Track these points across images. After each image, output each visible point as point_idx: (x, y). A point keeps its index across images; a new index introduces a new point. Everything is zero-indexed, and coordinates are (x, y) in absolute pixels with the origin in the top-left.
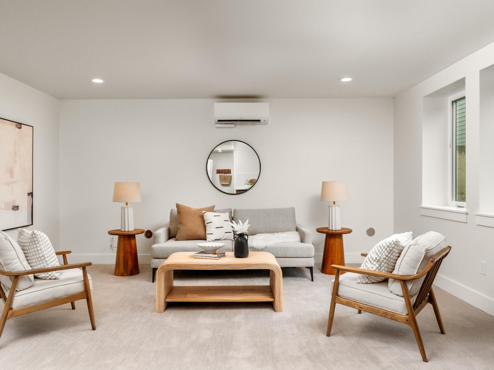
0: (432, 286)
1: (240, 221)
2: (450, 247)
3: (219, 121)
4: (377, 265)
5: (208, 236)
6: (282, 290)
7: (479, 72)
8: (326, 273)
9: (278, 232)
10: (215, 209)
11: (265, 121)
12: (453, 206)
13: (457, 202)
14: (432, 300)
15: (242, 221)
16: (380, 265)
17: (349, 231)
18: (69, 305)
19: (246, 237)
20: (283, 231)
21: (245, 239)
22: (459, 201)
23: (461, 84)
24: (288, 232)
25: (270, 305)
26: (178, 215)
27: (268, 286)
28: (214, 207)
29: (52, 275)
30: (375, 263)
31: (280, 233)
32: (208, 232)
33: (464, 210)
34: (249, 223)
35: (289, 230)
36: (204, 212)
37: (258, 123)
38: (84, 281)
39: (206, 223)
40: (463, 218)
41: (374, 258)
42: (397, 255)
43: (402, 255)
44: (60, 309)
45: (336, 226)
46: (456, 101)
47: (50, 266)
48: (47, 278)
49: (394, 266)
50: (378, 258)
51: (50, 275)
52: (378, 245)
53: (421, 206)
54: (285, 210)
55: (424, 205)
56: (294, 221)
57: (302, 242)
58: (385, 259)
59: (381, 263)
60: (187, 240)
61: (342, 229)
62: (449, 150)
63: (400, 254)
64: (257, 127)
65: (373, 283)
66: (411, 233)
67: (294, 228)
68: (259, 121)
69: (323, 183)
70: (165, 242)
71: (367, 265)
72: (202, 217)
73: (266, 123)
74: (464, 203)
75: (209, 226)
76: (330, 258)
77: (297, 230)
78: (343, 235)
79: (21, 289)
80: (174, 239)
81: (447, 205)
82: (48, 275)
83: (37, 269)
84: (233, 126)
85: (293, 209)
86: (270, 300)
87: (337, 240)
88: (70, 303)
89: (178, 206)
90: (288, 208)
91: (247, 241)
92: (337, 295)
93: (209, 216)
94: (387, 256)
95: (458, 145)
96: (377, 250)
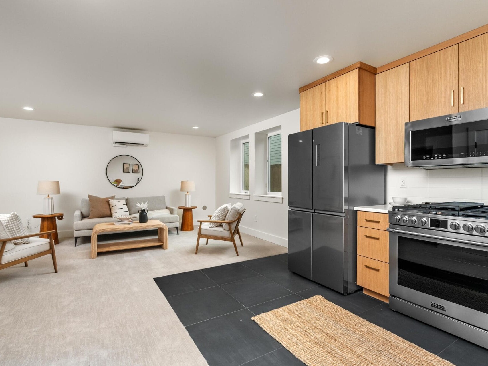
0: (239, 227)
1: (142, 203)
2: (245, 209)
3: (116, 142)
4: (218, 218)
5: (113, 214)
6: (168, 238)
7: (254, 134)
8: (184, 231)
9: (156, 210)
10: (115, 198)
11: (146, 144)
12: (243, 192)
13: (245, 191)
14: (238, 233)
15: (143, 203)
16: (219, 218)
17: (196, 208)
18: (23, 264)
19: (146, 212)
20: (159, 209)
21: (146, 213)
22: (245, 190)
23: (247, 137)
24: (162, 210)
25: (161, 247)
26: (90, 202)
27: (157, 238)
28: (114, 196)
29: (25, 241)
30: (217, 217)
31: (157, 210)
32: (113, 212)
33: (248, 194)
34: (148, 204)
35: (162, 209)
36: (109, 199)
37: (142, 145)
38: (50, 243)
39: (111, 206)
40: (248, 198)
41: (217, 215)
42: (226, 213)
43: (229, 213)
44: (17, 267)
45: (189, 205)
46: (244, 143)
47: (23, 235)
48: (22, 243)
49: (225, 218)
50: (218, 215)
51: (24, 241)
52: (218, 209)
53: (229, 193)
54: (159, 197)
55: (231, 192)
56: (165, 204)
57: (171, 214)
58: (221, 215)
59: (220, 217)
60: (97, 218)
61: (192, 206)
62: (242, 166)
63: (228, 212)
64: (140, 148)
65: (216, 227)
66: (230, 204)
67: (165, 207)
68: (143, 144)
69: (182, 182)
70: (80, 221)
71: (213, 218)
72: (108, 202)
73: (146, 146)
74: (248, 191)
75: (114, 208)
76: (186, 223)
77: (167, 208)
78: (193, 209)
79: (7, 251)
80: (88, 218)
81: (240, 192)
82: (22, 241)
83: (16, 237)
84: (125, 146)
85: (164, 197)
86: (161, 244)
87: (190, 212)
88: (24, 263)
89: (89, 196)
90: (161, 196)
91: (147, 214)
92: (200, 234)
93: (113, 202)
94: (222, 214)
95: (245, 164)
96: (218, 211)
